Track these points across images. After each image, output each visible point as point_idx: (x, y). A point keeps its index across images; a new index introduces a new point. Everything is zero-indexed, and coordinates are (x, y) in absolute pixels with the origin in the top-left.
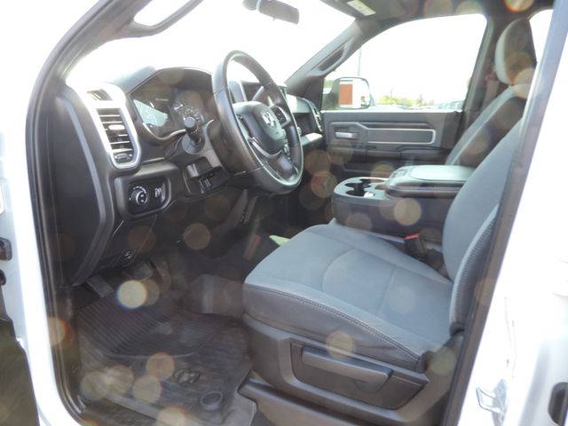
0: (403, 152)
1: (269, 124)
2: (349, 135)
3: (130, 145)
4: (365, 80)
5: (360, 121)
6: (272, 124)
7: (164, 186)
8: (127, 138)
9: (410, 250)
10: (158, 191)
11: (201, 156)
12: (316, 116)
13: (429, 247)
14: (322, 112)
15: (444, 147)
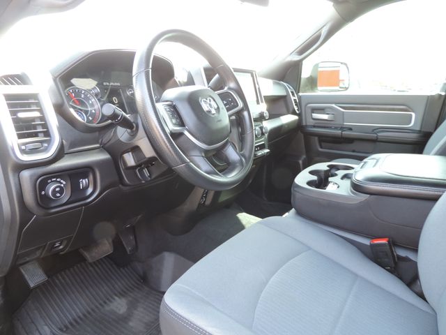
0: (379, 134)
1: (210, 112)
2: (325, 117)
3: (47, 134)
4: (346, 64)
5: (336, 103)
6: (213, 111)
7: (91, 177)
8: (45, 126)
9: (377, 257)
10: (84, 182)
11: (134, 145)
12: (293, 98)
13: (402, 253)
14: (300, 94)
15: (423, 130)
